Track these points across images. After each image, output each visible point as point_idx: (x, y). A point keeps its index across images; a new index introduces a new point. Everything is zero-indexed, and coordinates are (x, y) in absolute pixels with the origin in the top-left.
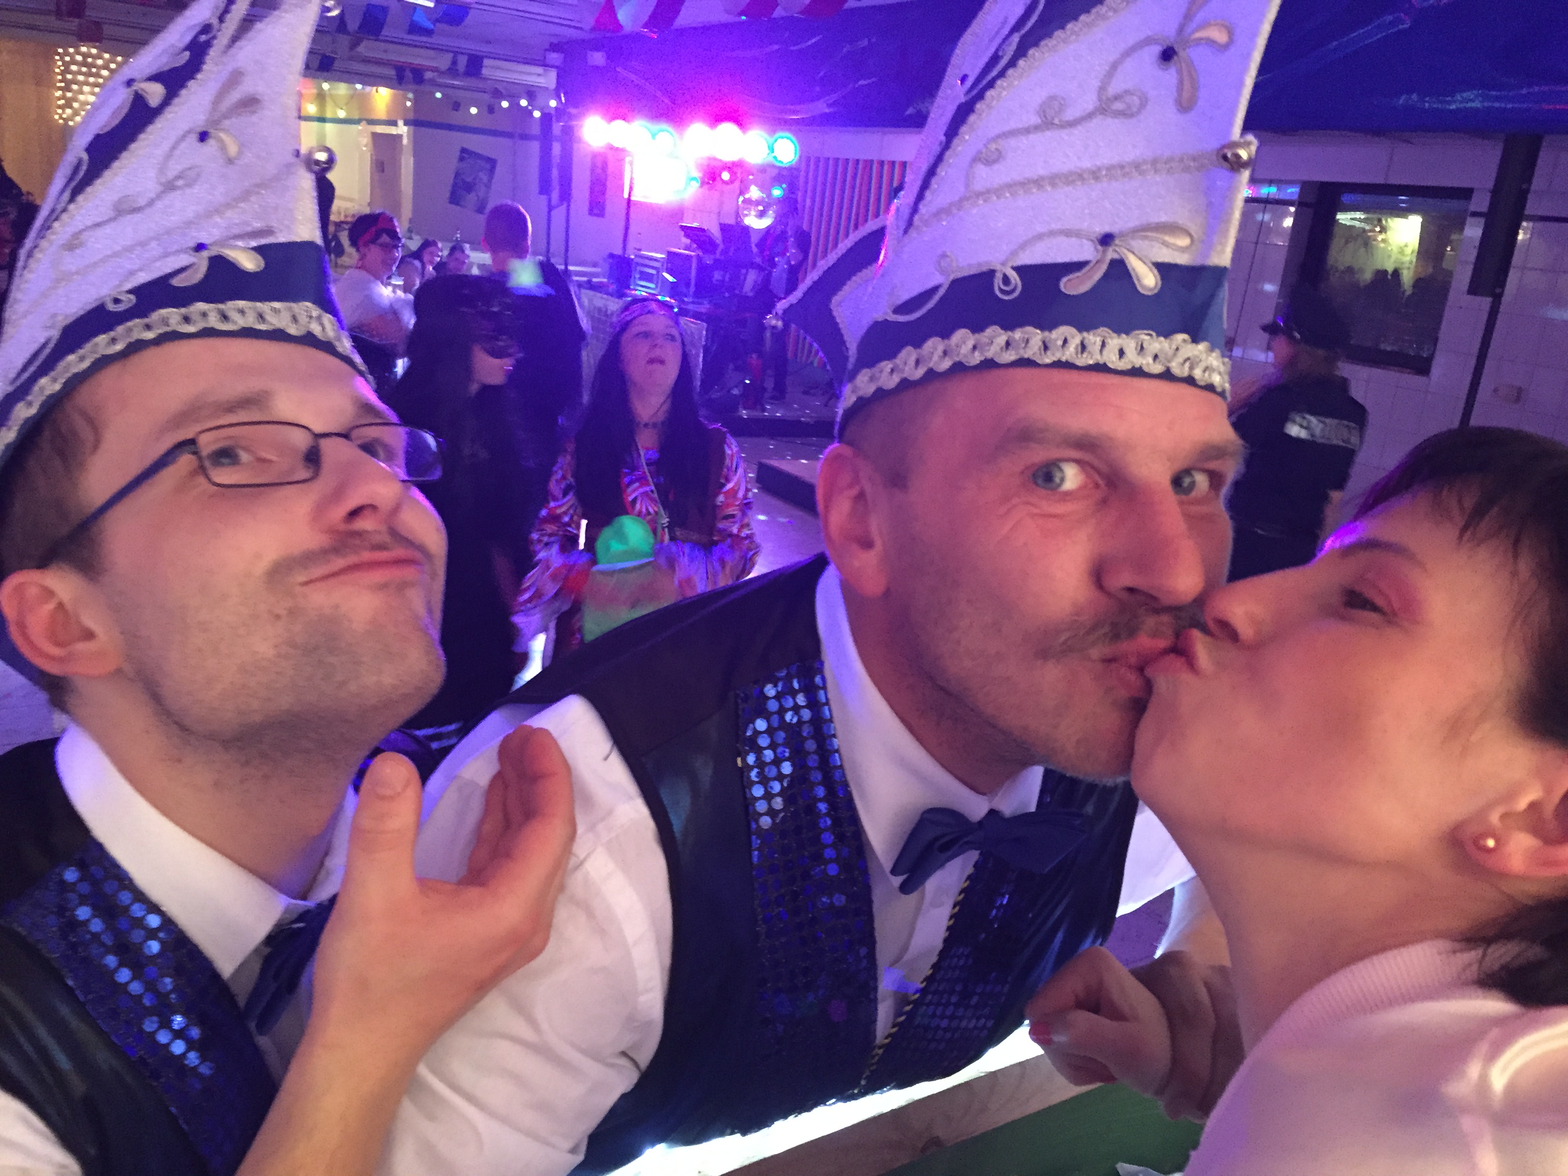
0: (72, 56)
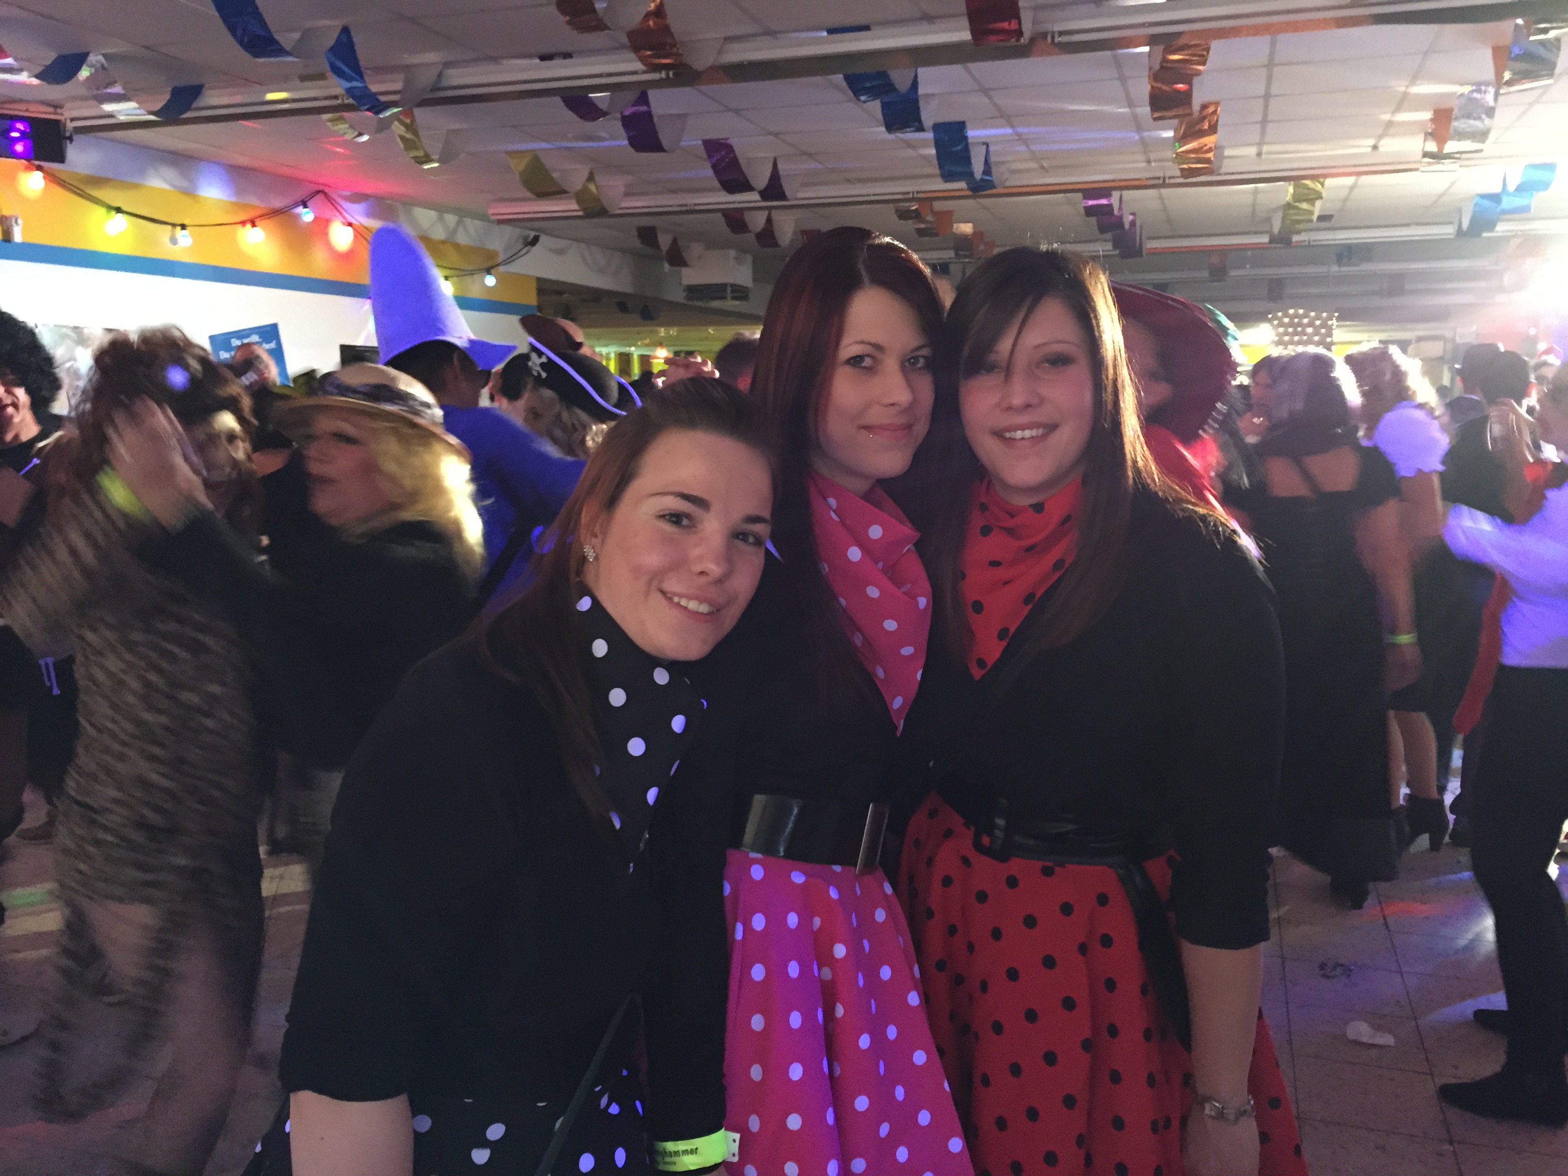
0: (1280, 319)
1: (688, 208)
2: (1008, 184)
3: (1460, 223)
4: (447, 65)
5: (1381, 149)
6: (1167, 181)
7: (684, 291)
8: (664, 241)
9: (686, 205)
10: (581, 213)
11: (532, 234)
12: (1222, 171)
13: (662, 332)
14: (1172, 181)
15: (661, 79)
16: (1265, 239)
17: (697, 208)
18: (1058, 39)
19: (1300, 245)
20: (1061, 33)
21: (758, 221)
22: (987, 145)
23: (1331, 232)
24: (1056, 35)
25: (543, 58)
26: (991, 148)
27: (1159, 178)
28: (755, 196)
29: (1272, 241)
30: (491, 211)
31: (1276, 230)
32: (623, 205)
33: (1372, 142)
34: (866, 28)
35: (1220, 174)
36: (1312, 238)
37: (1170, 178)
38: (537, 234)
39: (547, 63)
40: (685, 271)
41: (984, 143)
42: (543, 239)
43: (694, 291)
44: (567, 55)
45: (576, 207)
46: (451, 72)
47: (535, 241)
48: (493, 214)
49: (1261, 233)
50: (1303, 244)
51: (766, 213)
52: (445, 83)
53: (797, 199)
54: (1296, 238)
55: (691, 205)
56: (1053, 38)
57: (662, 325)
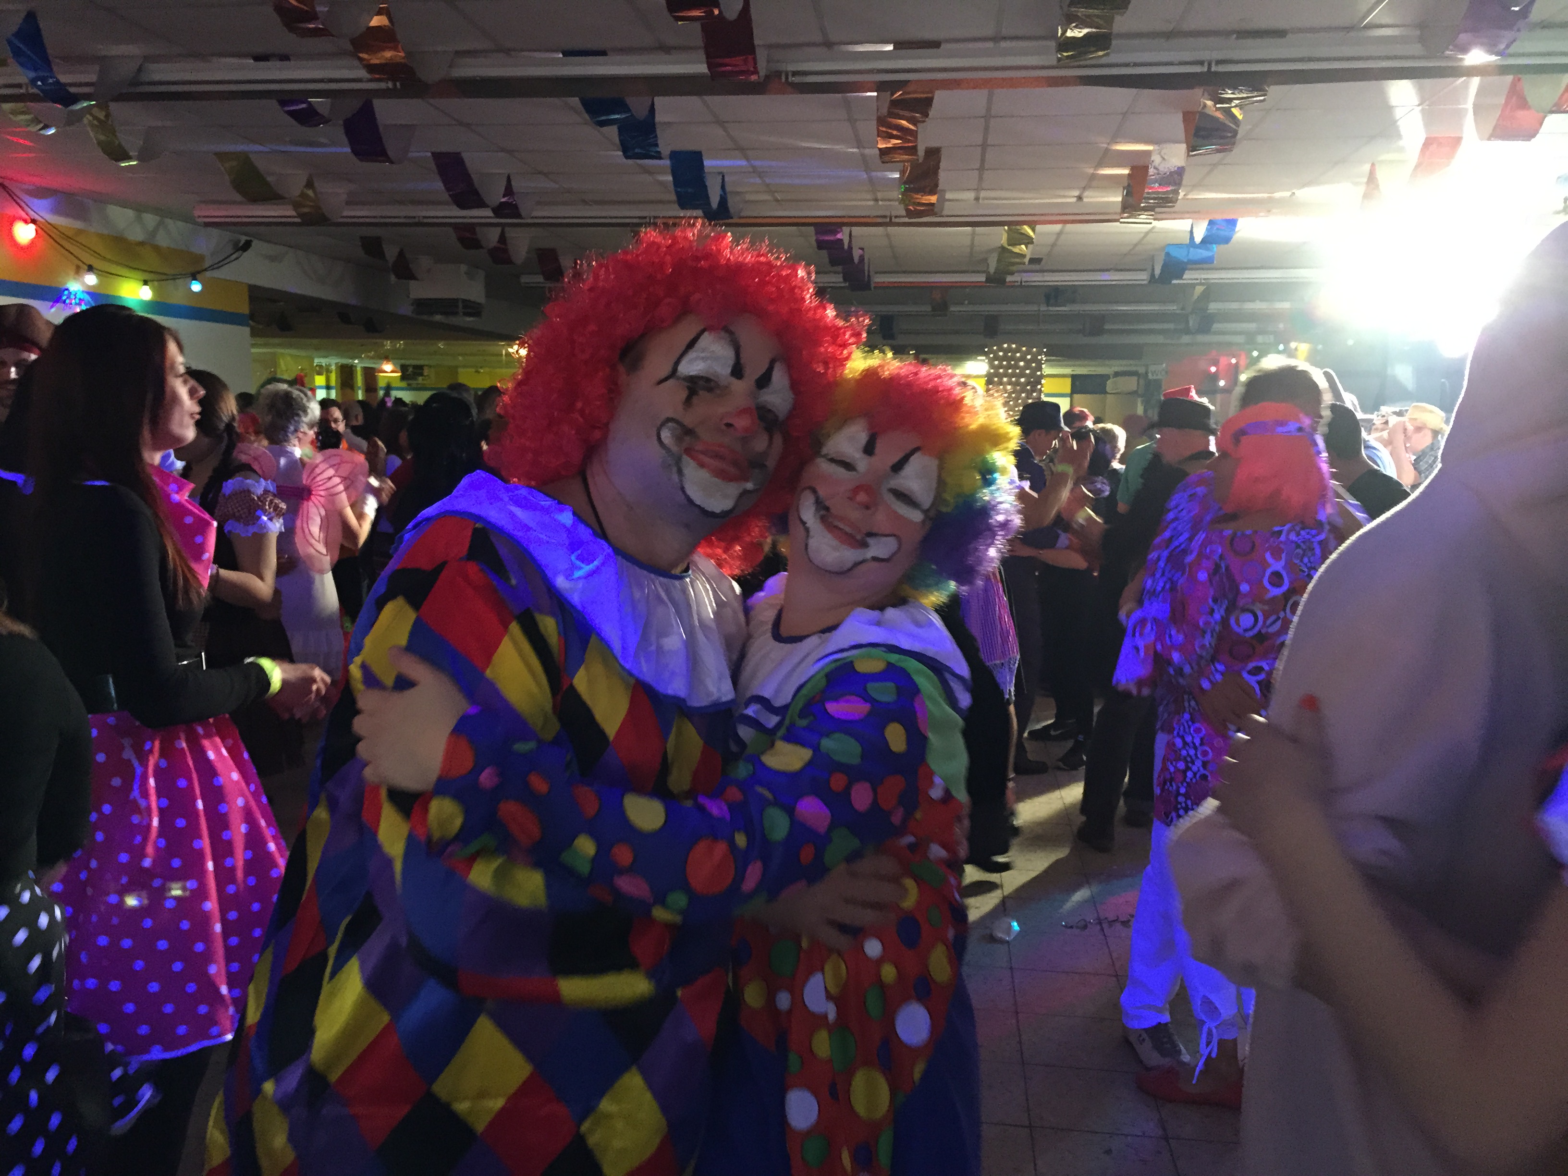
0: (995, 353)
1: (416, 220)
2: (742, 214)
3: (1153, 270)
4: (147, 58)
5: (1085, 200)
6: (894, 220)
7: (412, 305)
8: (391, 253)
9: (414, 217)
10: (298, 220)
11: (244, 239)
12: (945, 213)
13: (388, 345)
14: (897, 220)
15: (388, 89)
16: (982, 278)
17: (426, 221)
18: (791, 79)
19: (1013, 286)
20: (794, 74)
21: (492, 237)
22: (723, 176)
23: (1041, 274)
24: (790, 75)
25: (258, 58)
26: (726, 179)
27: (885, 217)
28: (488, 213)
29: (988, 280)
30: (197, 213)
31: (992, 270)
32: (345, 213)
33: (1077, 193)
34: (603, 53)
35: (943, 216)
36: (1024, 279)
37: (896, 217)
38: (249, 238)
39: (262, 64)
40: (412, 283)
41: (719, 173)
42: (255, 243)
43: (422, 305)
44: (285, 58)
45: (294, 213)
46: (153, 66)
47: (247, 246)
48: (199, 217)
49: (978, 272)
50: (1016, 284)
51: (499, 229)
52: (145, 78)
53: (532, 218)
54: (1009, 279)
55: (419, 217)
56: (787, 78)
57: (387, 339)
